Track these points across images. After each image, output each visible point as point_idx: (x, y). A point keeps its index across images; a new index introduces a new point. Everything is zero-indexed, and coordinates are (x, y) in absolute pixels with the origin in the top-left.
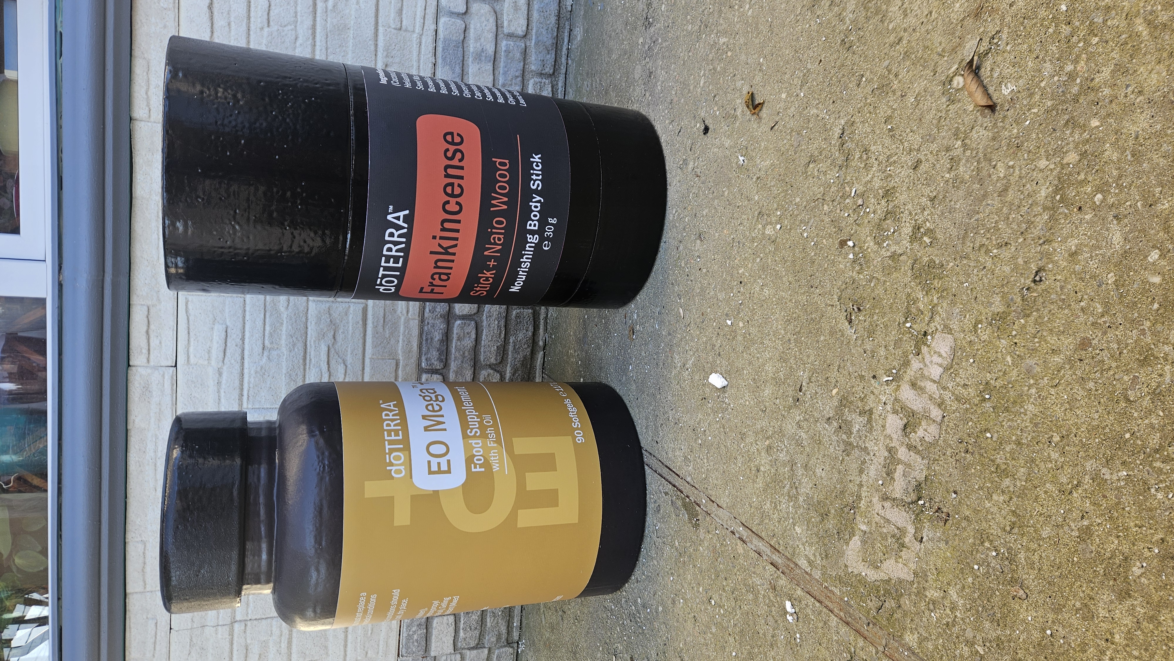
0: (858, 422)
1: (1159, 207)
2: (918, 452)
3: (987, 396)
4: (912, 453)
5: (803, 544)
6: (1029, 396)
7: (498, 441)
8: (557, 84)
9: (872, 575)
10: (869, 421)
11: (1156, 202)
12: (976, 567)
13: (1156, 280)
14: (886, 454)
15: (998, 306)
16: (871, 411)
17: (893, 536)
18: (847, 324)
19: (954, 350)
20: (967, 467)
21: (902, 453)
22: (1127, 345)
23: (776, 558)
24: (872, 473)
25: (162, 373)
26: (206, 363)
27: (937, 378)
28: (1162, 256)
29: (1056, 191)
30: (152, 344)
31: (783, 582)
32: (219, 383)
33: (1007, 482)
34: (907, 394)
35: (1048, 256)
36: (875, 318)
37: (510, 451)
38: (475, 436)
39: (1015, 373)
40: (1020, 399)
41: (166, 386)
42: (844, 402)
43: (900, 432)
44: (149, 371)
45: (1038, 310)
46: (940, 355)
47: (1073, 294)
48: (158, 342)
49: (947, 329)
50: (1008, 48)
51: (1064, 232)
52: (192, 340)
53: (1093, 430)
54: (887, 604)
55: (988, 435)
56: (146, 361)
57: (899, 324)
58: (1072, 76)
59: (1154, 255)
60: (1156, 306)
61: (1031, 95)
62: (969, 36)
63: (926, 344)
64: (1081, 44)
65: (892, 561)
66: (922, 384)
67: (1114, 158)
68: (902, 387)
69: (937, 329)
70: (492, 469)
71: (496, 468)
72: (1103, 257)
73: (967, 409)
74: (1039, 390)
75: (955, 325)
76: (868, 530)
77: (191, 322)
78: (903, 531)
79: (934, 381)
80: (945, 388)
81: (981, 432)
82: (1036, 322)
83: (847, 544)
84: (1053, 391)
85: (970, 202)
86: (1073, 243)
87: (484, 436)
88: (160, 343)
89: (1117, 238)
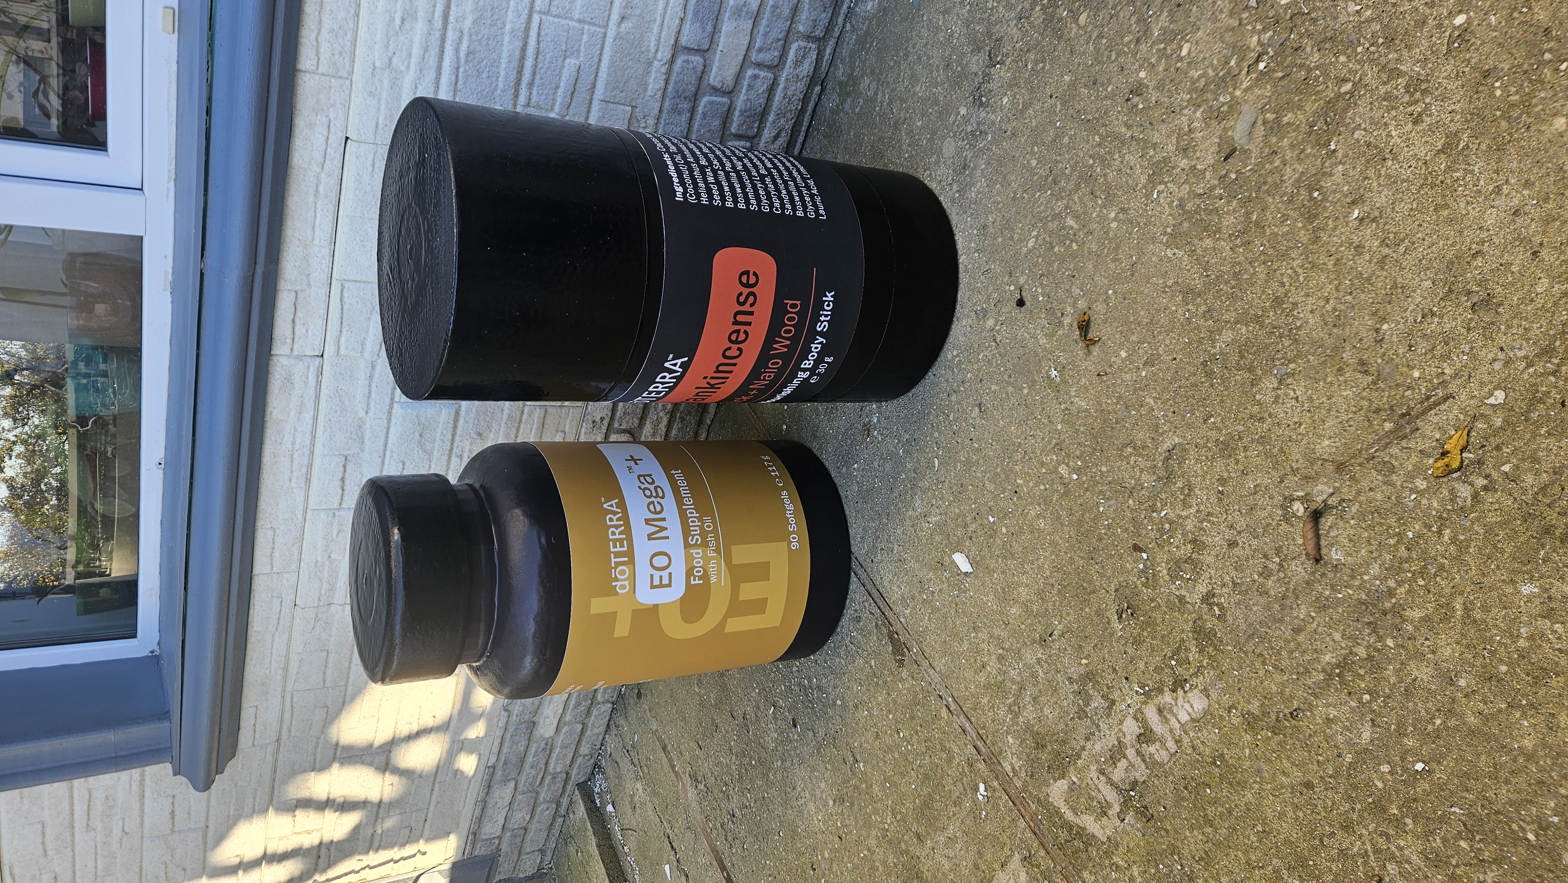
0: (1097, 702)
1: (1405, 740)
2: (1144, 761)
3: (1218, 763)
4: (1139, 758)
5: (1012, 754)
6: (1251, 788)
7: (717, 551)
8: (825, 50)
9: (1069, 815)
10: (1110, 708)
11: (1405, 735)
12: (1161, 866)
13: (1380, 785)
14: (1116, 743)
15: (1255, 707)
16: (1113, 702)
17: (1099, 802)
18: (1116, 617)
19: (1206, 712)
20: (1183, 799)
21: (1130, 753)
22: (1338, 809)
23: (980, 744)
24: (1098, 747)
25: (306, 364)
26: (359, 355)
27: (1183, 722)
28: (1391, 773)
29: (1338, 666)
30: (297, 333)
31: (981, 766)
32: (371, 377)
33: (1210, 830)
34: (1151, 713)
35: (1311, 708)
36: (1145, 634)
37: (728, 561)
38: (696, 546)
39: (1248, 764)
40: (1243, 784)
41: (310, 378)
42: (1090, 676)
43: (1134, 737)
44: (293, 362)
45: (1285, 735)
46: (1192, 706)
47: (1316, 745)
48: (304, 331)
49: (1205, 692)
50: (1352, 522)
51: (1330, 700)
52: (344, 330)
53: (1287, 842)
54: (1076, 843)
55: (1208, 791)
56: (289, 351)
57: (1165, 655)
58: (1391, 593)
59: (1385, 768)
60: (1370, 800)
61: (1353, 577)
62: (1325, 480)
63: (1183, 688)
64: (1409, 575)
65: (1092, 819)
66: (1168, 716)
67: (1392, 681)
68: (1149, 705)
69: (1197, 686)
70: (710, 580)
71: (713, 580)
72: (1351, 739)
73: (1198, 760)
74: (1261, 789)
75: (1214, 694)
76: (1078, 783)
77: (345, 311)
78: (1109, 805)
79: (1180, 723)
80: (1186, 733)
81: (1203, 783)
82: (1279, 743)
83: (1055, 780)
84: (1271, 797)
85: (1266, 615)
86: (1333, 713)
87: (705, 544)
88: (307, 331)
89: (1366, 735)
